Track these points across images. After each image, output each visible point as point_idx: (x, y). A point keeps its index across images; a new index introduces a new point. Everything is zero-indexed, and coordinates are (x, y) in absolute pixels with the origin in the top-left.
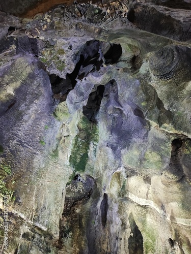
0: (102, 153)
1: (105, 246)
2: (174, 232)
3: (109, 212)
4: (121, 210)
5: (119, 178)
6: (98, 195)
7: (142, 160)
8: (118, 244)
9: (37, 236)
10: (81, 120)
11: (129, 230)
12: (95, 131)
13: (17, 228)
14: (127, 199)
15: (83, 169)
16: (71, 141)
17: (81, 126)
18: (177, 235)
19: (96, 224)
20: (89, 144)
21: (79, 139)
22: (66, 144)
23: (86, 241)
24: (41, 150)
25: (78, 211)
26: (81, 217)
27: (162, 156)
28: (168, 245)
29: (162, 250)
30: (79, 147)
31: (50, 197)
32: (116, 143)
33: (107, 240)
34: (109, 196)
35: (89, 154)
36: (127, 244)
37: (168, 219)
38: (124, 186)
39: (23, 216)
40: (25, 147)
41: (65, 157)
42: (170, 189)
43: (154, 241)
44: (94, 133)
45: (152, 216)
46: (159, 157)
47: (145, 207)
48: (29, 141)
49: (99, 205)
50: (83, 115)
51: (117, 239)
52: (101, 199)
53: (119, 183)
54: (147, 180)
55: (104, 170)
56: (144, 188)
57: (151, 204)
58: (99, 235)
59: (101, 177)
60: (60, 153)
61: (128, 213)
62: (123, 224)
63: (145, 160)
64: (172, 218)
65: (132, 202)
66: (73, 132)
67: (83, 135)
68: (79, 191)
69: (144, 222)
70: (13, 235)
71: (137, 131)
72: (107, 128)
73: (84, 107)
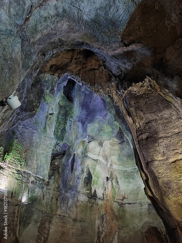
0: (75, 127)
1: (72, 182)
2: (110, 173)
3: (75, 164)
4: (82, 163)
5: (84, 143)
6: (70, 155)
7: (100, 130)
8: (78, 181)
9: (38, 181)
10: (62, 98)
11: (85, 174)
12: (71, 108)
13: (28, 179)
14: (86, 156)
15: (62, 140)
16: (54, 118)
17: (61, 103)
18: (111, 175)
19: (68, 172)
20: (66, 120)
21: (60, 116)
22: (51, 121)
23: (61, 181)
24: (37, 130)
25: (56, 164)
26: (58, 168)
27: (113, 129)
28: (105, 180)
29: (102, 183)
30: (59, 123)
31: (44, 160)
32: (85, 119)
33: (73, 180)
34: (76, 154)
35: (66, 128)
36: (83, 181)
37: (109, 166)
38: (86, 148)
39: (30, 172)
40: (27, 128)
41: (51, 131)
42: (114, 148)
43: (98, 179)
44: (70, 110)
45: (99, 166)
46: (111, 129)
47: (96, 160)
48: (29, 124)
49: (70, 161)
50: (63, 95)
51: (78, 178)
52: (72, 157)
53: (83, 146)
54: (101, 144)
55: (75, 140)
56: (98, 149)
57: (101, 159)
58: (69, 177)
59: (73, 145)
60: (48, 128)
61: (86, 164)
62: (83, 171)
63: (102, 130)
64: (111, 165)
65: (90, 158)
66: (56, 111)
67: (62, 112)
68: (57, 150)
69: (94, 169)
70: (27, 183)
71: (101, 111)
72: (80, 103)
73: (64, 87)
